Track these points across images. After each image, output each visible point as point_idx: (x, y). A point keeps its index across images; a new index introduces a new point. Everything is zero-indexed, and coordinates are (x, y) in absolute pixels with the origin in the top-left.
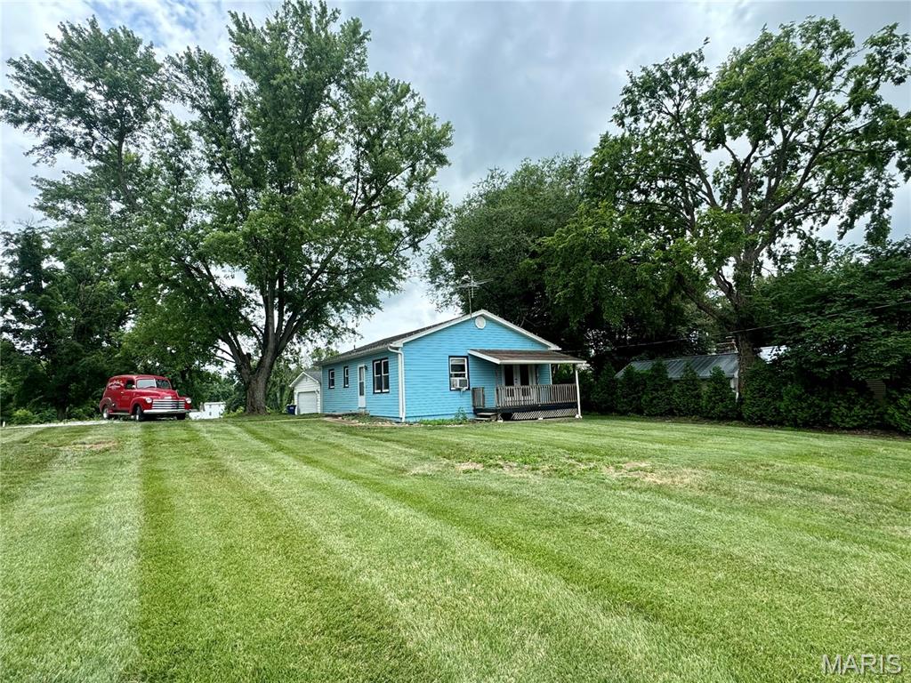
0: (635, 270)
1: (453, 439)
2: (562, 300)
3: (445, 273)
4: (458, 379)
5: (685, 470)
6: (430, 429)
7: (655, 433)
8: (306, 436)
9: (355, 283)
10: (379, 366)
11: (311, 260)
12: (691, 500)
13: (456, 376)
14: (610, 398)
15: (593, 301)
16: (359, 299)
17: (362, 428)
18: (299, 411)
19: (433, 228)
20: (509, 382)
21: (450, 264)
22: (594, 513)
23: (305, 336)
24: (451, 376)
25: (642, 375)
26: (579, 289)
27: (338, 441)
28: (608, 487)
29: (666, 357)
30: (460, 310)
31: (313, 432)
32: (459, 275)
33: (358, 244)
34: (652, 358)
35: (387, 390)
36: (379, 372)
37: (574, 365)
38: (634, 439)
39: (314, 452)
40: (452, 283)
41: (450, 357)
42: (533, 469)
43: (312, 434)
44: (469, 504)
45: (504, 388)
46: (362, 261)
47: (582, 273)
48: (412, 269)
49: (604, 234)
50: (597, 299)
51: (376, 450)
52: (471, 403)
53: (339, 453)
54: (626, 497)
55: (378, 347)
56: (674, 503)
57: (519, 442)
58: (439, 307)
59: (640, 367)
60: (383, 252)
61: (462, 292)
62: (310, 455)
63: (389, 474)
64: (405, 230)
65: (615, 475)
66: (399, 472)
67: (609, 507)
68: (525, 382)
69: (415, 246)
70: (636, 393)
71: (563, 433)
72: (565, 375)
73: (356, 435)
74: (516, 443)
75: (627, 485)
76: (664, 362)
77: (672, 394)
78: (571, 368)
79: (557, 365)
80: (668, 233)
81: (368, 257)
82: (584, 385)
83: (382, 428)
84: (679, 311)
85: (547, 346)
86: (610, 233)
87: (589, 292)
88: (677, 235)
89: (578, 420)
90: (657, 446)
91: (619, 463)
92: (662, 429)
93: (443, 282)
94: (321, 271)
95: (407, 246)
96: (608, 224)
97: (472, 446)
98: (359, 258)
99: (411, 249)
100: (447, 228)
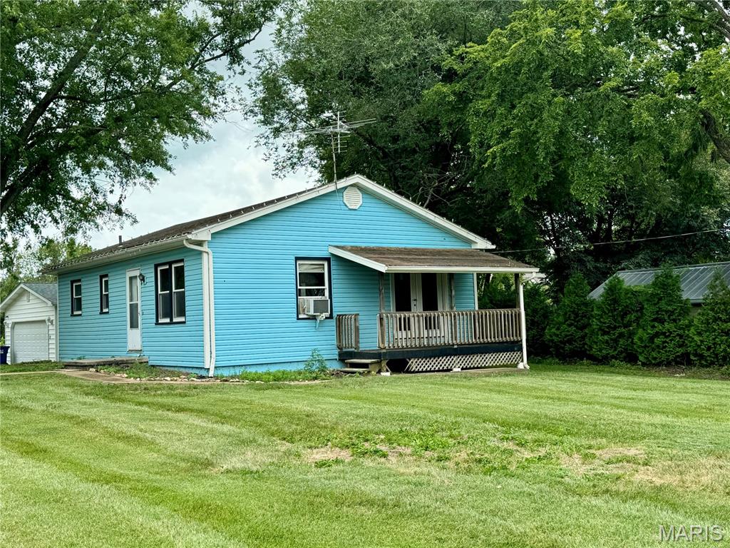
0: (629, 106)
1: (300, 407)
2: (498, 160)
3: (290, 106)
4: (312, 299)
5: (703, 461)
6: (259, 389)
7: (656, 396)
8: (25, 403)
9: (119, 120)
10: (166, 275)
11: (33, 72)
12: (710, 513)
13: (309, 293)
14: (580, 334)
15: (553, 162)
16: (129, 150)
17: (134, 388)
18: (14, 357)
19: (268, 19)
20: (403, 305)
21: (300, 89)
22: (541, 536)
23: (22, 217)
24: (299, 293)
25: (635, 294)
26: (528, 141)
27: (84, 413)
28: (569, 491)
29: (681, 263)
30: (317, 175)
31: (40, 396)
32: (315, 109)
33: (124, 44)
34: (655, 263)
35: (182, 319)
36: (166, 285)
37: (517, 276)
38: (618, 407)
39: (39, 432)
40: (303, 124)
41: (297, 259)
42: (439, 460)
43: (38, 400)
44: (323, 523)
45: (393, 316)
46: (132, 80)
47: (535, 112)
48: (229, 96)
49: (575, 41)
50: (561, 158)
51: (158, 427)
52: (335, 342)
53: (88, 434)
54: (599, 509)
55: (165, 241)
56: (681, 519)
57: (416, 410)
58: (279, 169)
59: (633, 278)
60: (173, 63)
61: (321, 142)
62: (32, 440)
63: (179, 470)
64: (214, 21)
65: (583, 469)
66: (200, 465)
67: (568, 526)
68: (430, 304)
69: (233, 54)
70: (626, 326)
71: (494, 396)
72: (501, 292)
73: (123, 401)
74: (411, 412)
75: (600, 487)
76: (676, 272)
77: (688, 326)
78: (512, 281)
79: (489, 275)
80: (692, 40)
81: (144, 71)
82: (535, 311)
83: (171, 388)
84: (705, 181)
85: (470, 242)
86: (587, 39)
87: (546, 147)
88: (706, 44)
89: (522, 373)
90: (658, 419)
91: (590, 447)
92: (668, 389)
93: (286, 122)
94: (53, 95)
95: (219, 52)
96: (583, 20)
97: (332, 418)
98: (127, 72)
99: (226, 60)
100: (294, 20)
